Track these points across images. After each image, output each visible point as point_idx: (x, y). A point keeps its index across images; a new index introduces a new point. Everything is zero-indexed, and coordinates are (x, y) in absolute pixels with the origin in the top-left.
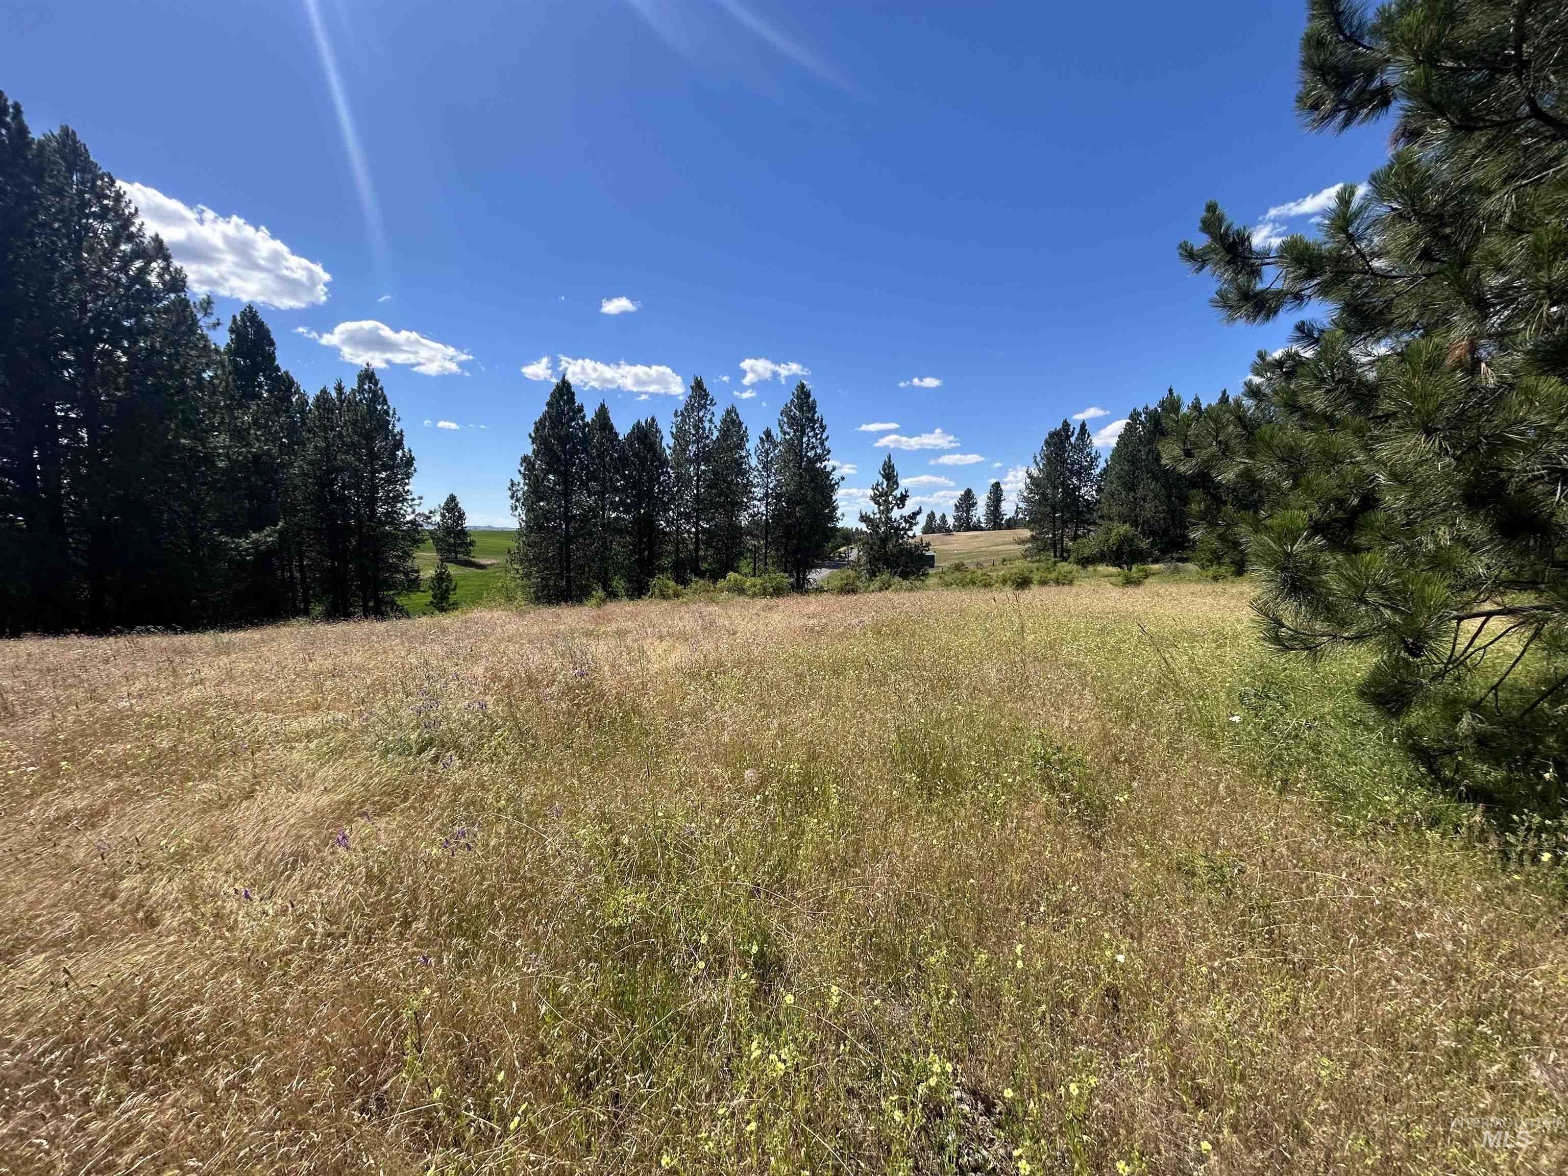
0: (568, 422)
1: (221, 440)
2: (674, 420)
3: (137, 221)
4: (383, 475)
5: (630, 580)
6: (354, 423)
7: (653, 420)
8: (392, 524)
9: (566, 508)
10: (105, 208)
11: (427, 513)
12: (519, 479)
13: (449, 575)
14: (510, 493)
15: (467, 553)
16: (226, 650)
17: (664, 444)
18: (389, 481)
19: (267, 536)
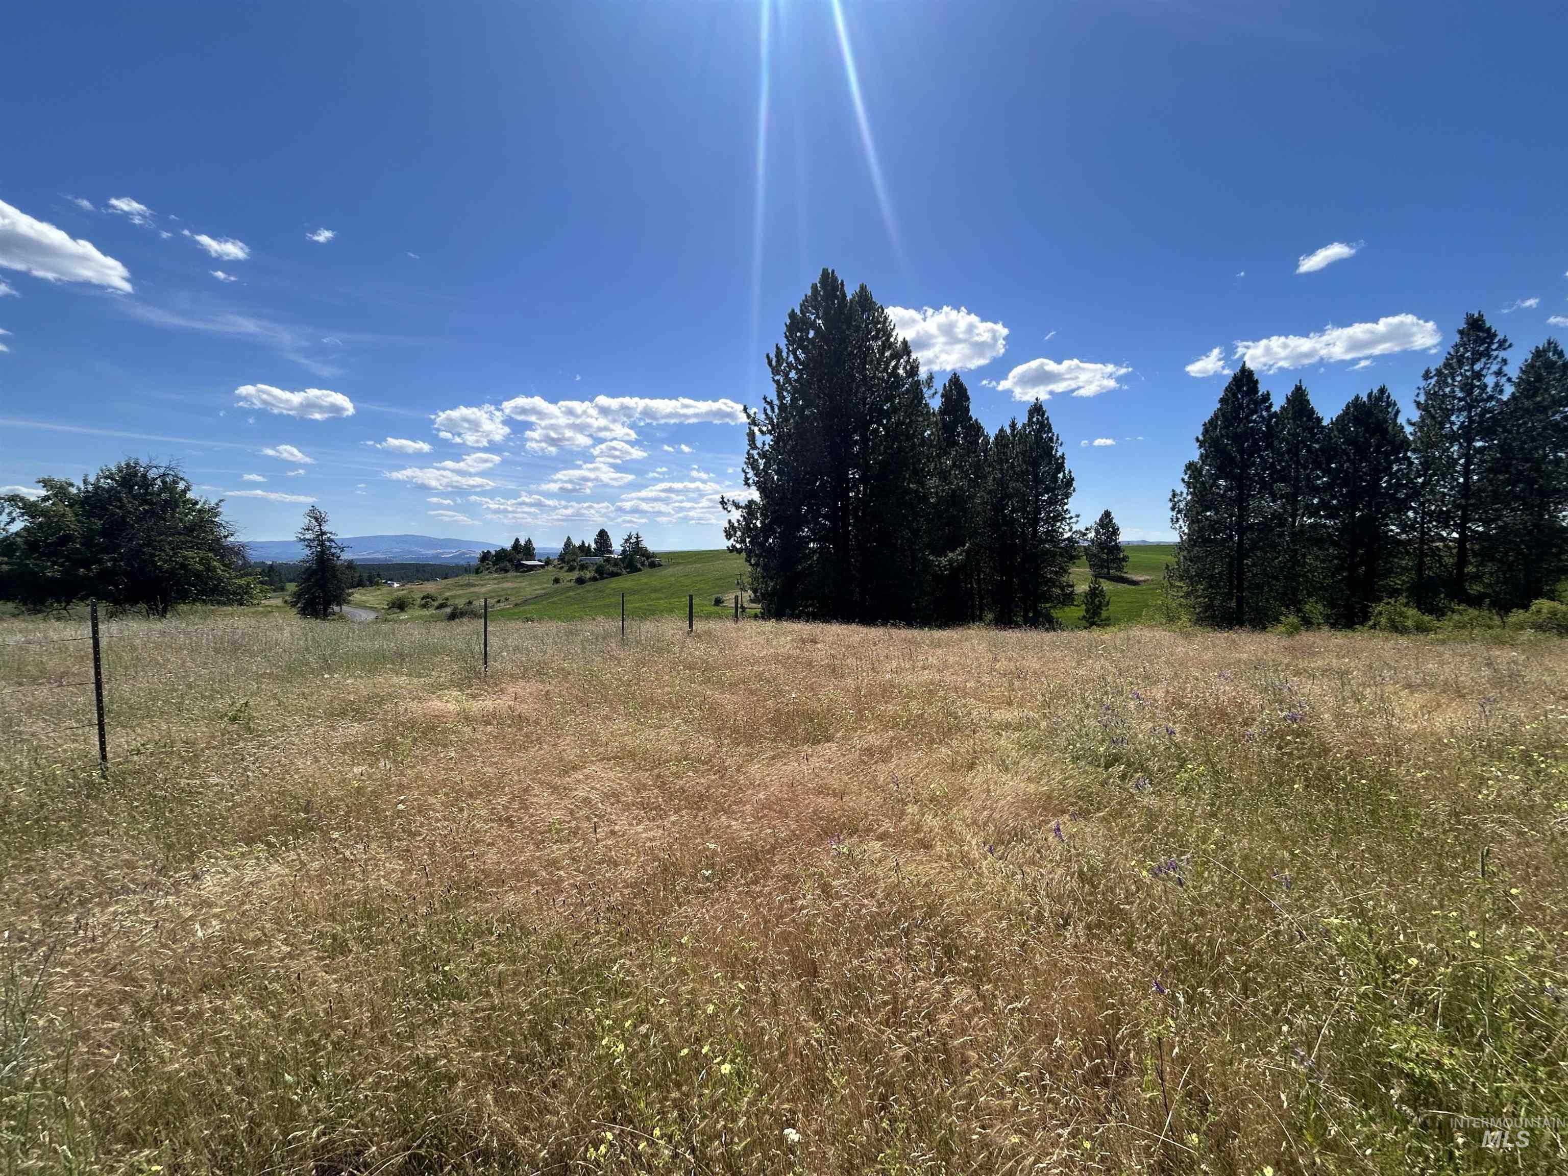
0: (1247, 417)
1: (933, 482)
2: (1423, 384)
3: (894, 333)
4: (1046, 497)
5: (1332, 604)
6: (1024, 453)
7: (1382, 391)
8: (1051, 541)
9: (1241, 517)
10: (878, 331)
11: (1083, 530)
12: (1181, 488)
13: (1102, 591)
14: (1171, 505)
15: (1120, 569)
16: (938, 644)
17: (1401, 420)
18: (1051, 502)
19: (956, 555)
